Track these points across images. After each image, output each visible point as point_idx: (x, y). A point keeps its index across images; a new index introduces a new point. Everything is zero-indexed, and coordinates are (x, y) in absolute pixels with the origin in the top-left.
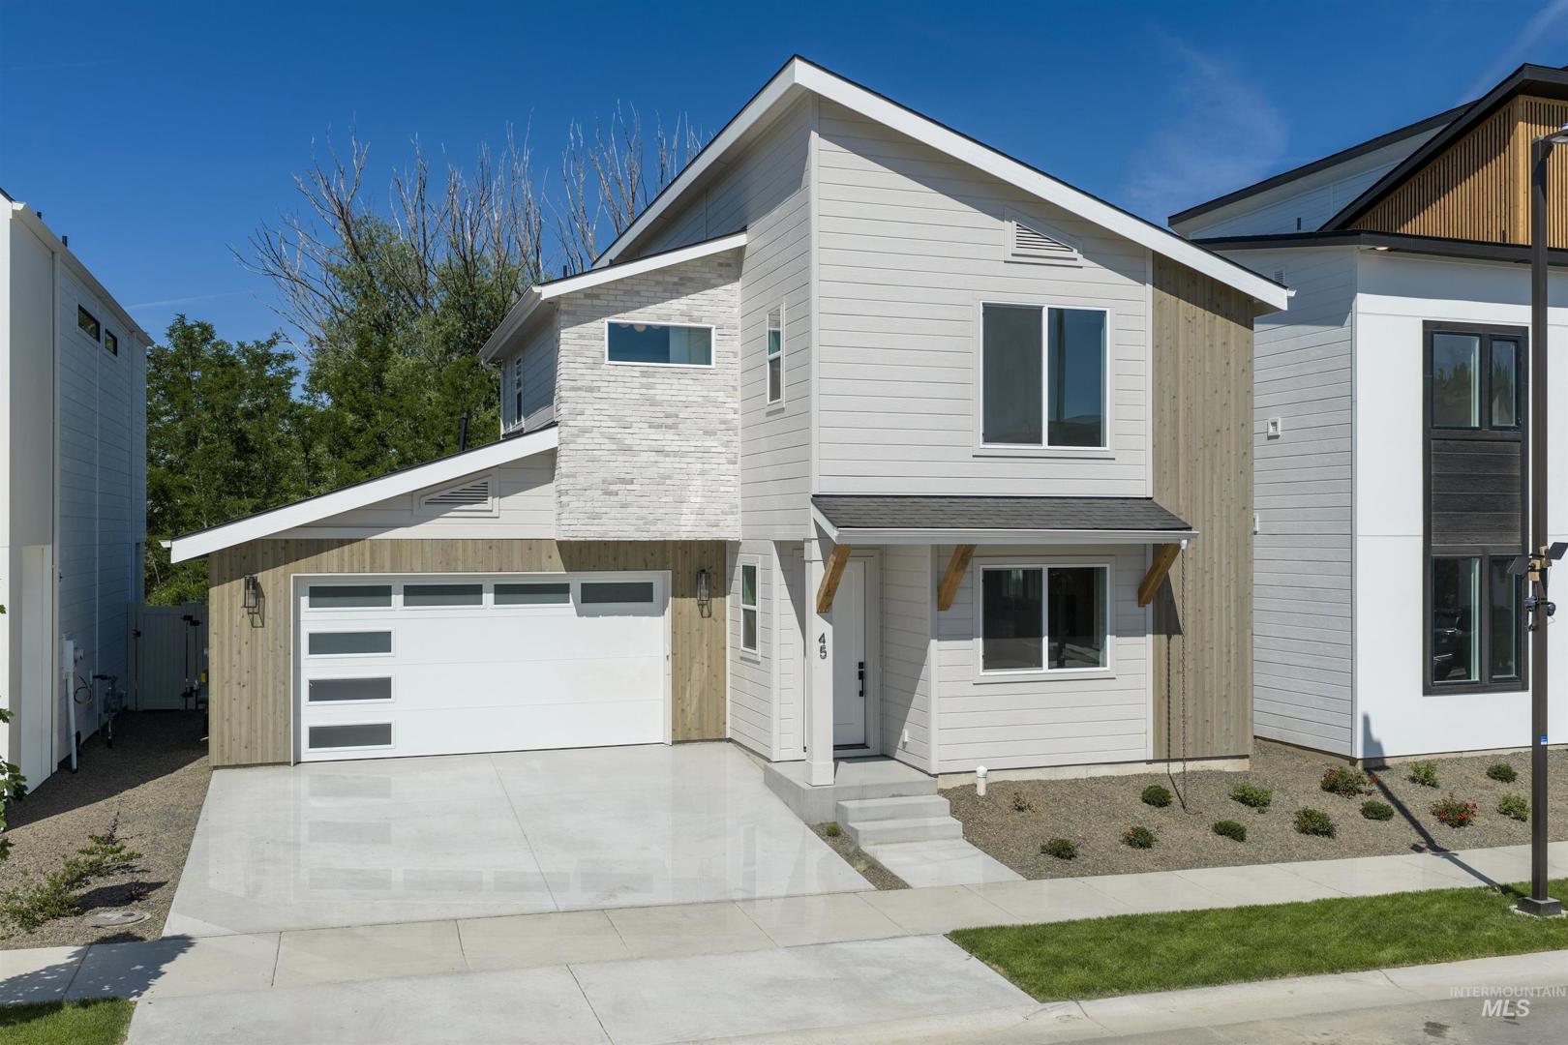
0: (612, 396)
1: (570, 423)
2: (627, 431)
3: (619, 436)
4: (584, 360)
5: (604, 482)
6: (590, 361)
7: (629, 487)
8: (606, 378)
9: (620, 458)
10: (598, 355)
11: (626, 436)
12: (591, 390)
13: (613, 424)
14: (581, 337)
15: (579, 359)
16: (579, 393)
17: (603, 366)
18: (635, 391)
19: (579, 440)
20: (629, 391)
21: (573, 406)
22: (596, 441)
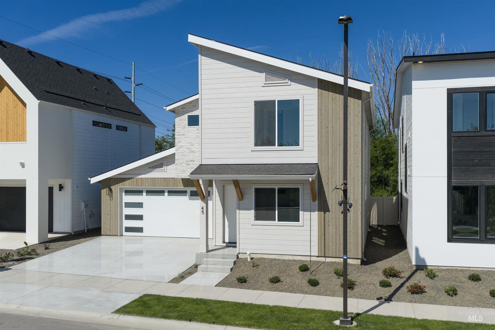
0: (188, 136)
1: (178, 145)
2: (193, 146)
3: (190, 148)
4: (181, 126)
5: (186, 161)
6: (183, 127)
7: (193, 163)
8: (186, 131)
9: (191, 154)
10: (185, 125)
11: (192, 148)
12: (183, 135)
13: (189, 145)
14: (180, 120)
15: (180, 126)
16: (180, 136)
17: (186, 128)
18: (195, 134)
19: (180, 150)
20: (193, 135)
21: (178, 140)
22: (184, 149)
